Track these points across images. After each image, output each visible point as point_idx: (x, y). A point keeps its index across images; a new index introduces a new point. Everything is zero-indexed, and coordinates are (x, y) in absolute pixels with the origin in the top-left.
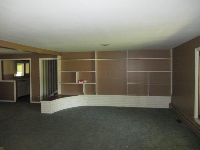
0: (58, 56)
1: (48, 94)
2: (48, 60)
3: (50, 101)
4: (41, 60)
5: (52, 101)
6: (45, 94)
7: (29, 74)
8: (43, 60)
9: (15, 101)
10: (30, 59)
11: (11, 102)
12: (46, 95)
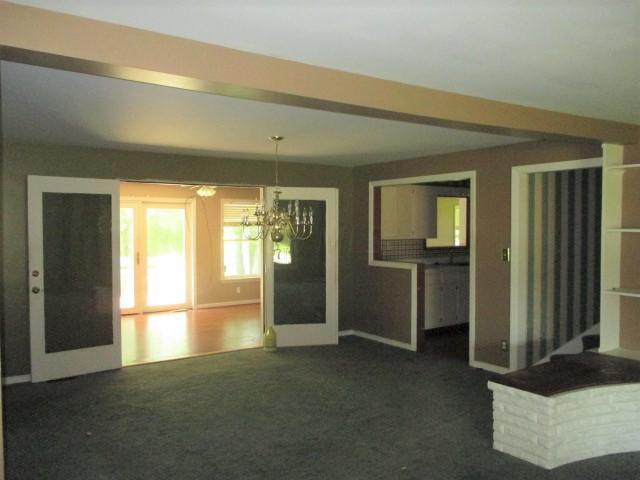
0: (604, 146)
1: (550, 335)
2: (558, 174)
3: (544, 399)
4: (519, 175)
5: (551, 401)
6: (537, 335)
7: (464, 250)
8: (531, 176)
9: (413, 346)
10: (471, 175)
11: (398, 348)
12: (543, 343)
